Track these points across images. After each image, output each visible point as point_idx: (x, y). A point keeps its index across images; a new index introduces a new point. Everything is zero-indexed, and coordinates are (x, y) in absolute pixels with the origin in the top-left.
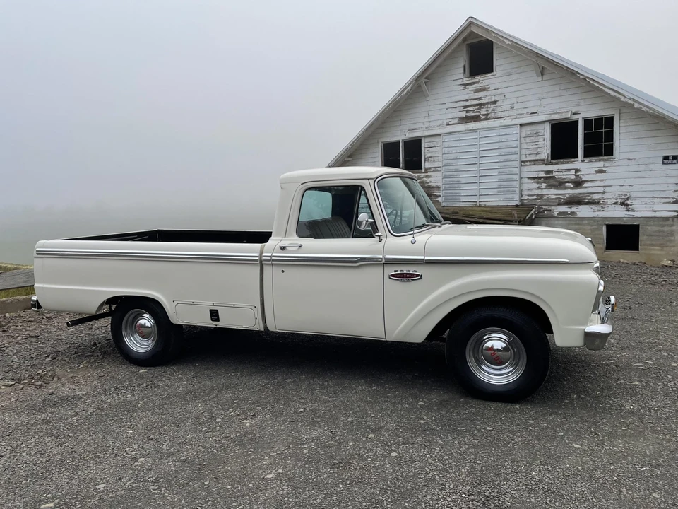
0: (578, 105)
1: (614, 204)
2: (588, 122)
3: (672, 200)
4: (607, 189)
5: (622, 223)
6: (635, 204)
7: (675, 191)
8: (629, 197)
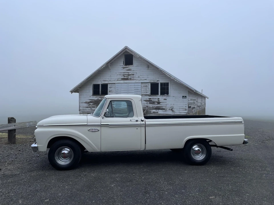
0: (159, 78)
1: (169, 110)
2: (161, 84)
3: (185, 109)
4: (167, 105)
6: (175, 110)
7: (186, 107)
8: (173, 108)
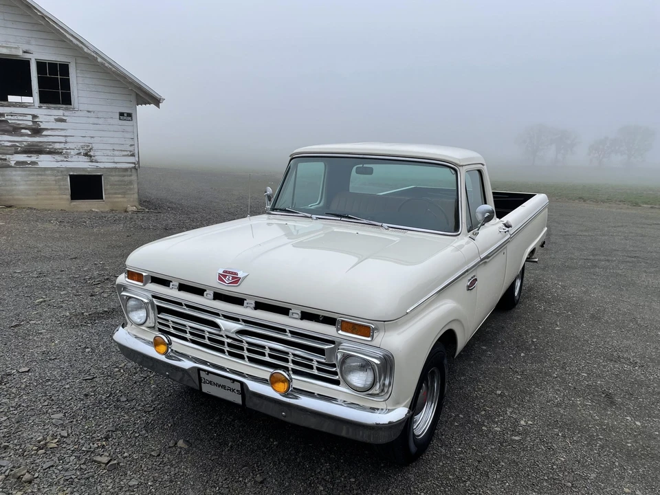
1: (77, 154)
2: (41, 65)
3: (130, 154)
4: (69, 139)
5: (87, 174)
6: (98, 155)
7: (131, 145)
8: (90, 149)
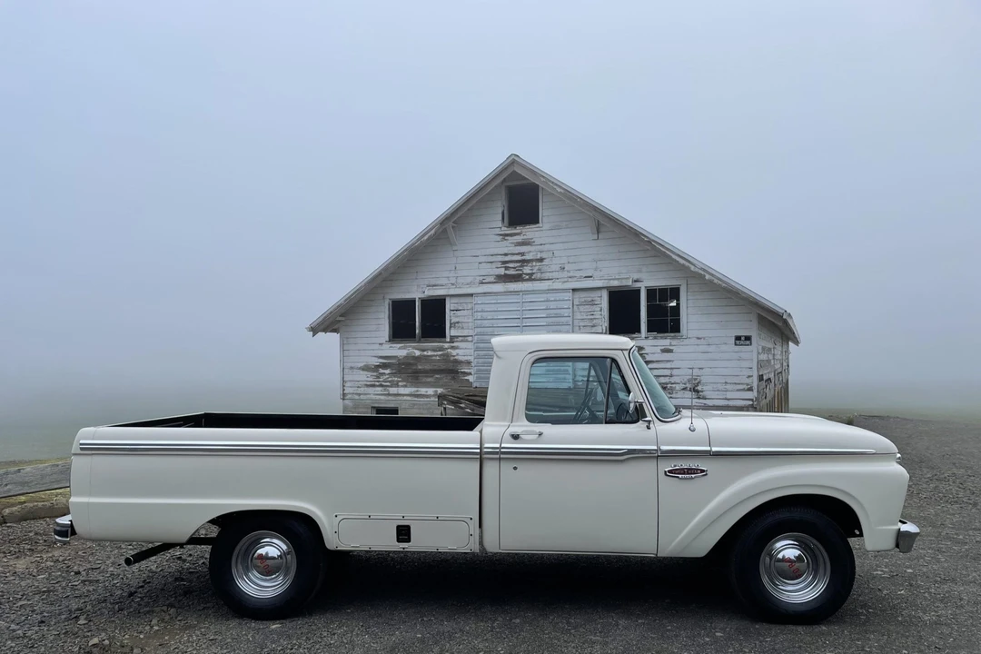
0: (640, 271)
1: (684, 389)
2: (651, 293)
3: (746, 387)
4: (675, 372)
6: (707, 390)
7: (749, 377)
8: (699, 383)
